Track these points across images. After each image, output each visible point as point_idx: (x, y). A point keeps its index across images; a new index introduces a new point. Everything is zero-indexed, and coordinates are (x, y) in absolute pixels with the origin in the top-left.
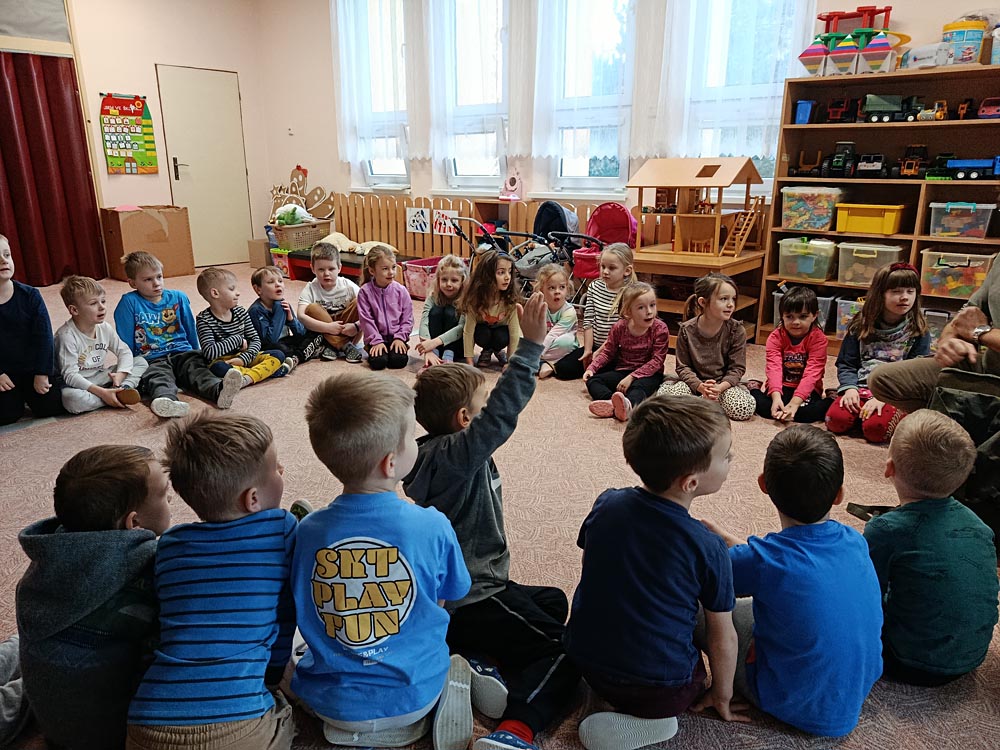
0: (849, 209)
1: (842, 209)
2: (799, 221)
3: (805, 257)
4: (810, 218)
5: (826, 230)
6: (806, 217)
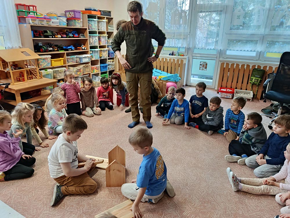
0: (54, 60)
1: (53, 60)
2: (44, 65)
3: (48, 74)
4: (47, 64)
5: (50, 67)
6: (46, 64)
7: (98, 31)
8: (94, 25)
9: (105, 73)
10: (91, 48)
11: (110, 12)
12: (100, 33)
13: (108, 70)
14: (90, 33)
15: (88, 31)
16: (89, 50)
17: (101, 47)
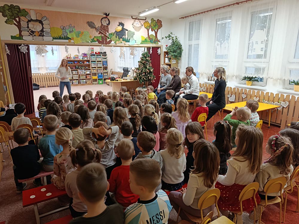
7: (96, 61)
8: (93, 59)
9: (102, 79)
10: (92, 68)
11: (106, 52)
12: (97, 61)
13: (103, 78)
14: (91, 62)
15: (90, 61)
16: (91, 69)
17: (98, 68)
